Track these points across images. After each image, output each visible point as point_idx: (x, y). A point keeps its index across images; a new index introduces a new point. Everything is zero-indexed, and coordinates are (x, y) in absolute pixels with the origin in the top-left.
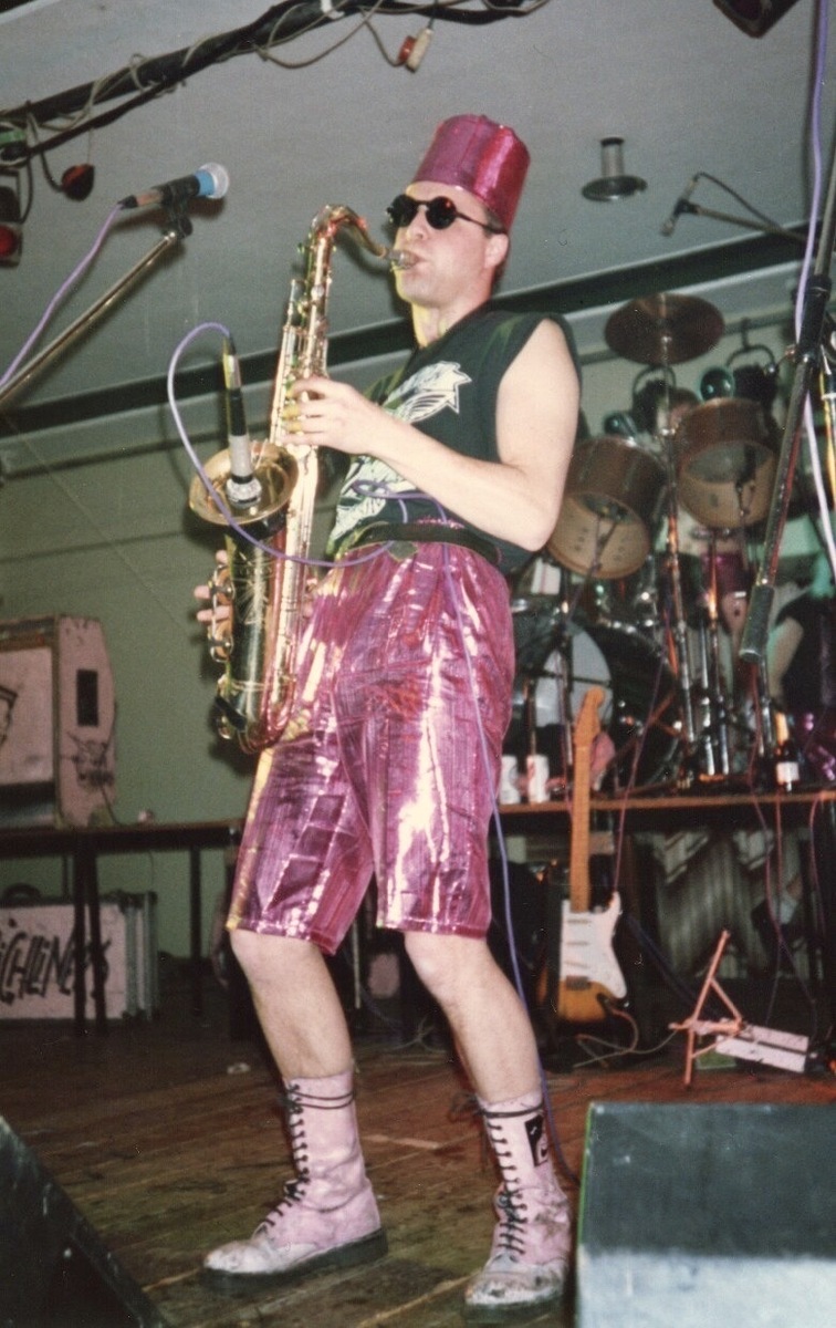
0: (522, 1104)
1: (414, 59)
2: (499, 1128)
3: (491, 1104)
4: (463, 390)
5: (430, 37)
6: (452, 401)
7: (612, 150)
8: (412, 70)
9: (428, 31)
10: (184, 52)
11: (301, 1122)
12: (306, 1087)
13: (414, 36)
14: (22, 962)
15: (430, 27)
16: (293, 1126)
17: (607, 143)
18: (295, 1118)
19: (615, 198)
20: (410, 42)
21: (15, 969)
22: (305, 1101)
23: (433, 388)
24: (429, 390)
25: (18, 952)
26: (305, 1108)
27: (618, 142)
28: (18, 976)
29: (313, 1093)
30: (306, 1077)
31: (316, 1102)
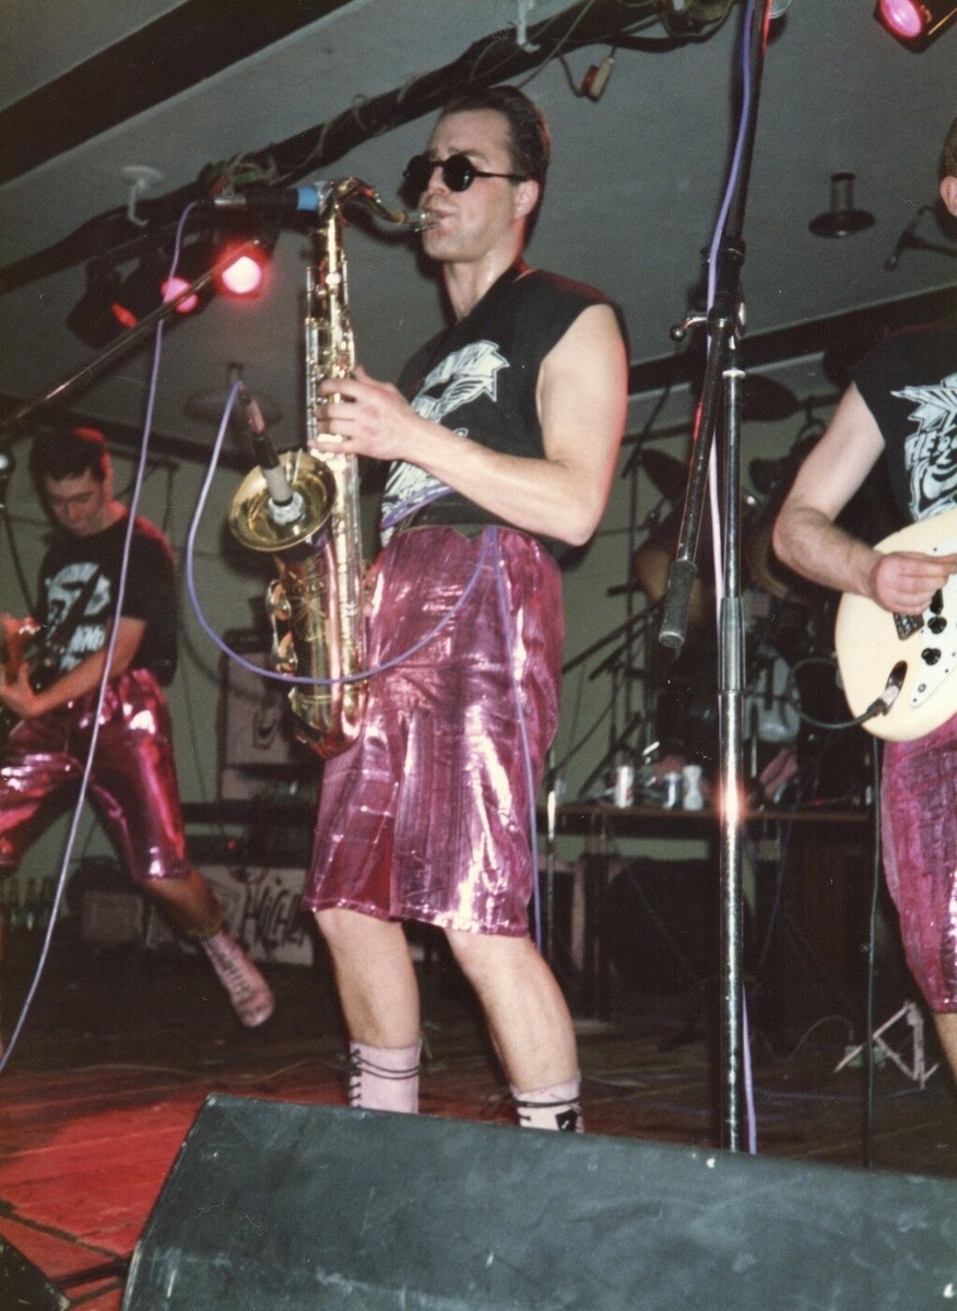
0: (552, 1095)
1: (596, 88)
2: (528, 1118)
3: (521, 1092)
4: (502, 375)
5: (612, 66)
6: (490, 388)
7: (842, 185)
8: (594, 99)
9: (611, 61)
10: (397, 92)
11: (359, 1085)
12: (366, 1052)
13: (597, 65)
14: (285, 915)
15: (612, 56)
16: (352, 1088)
17: (837, 178)
18: (355, 1080)
19: (842, 233)
20: (593, 71)
21: (279, 921)
22: (363, 1066)
23: (470, 373)
24: (467, 376)
25: (282, 907)
26: (364, 1074)
27: (849, 177)
28: (281, 927)
29: (372, 1061)
30: (368, 1044)
31: (373, 1070)
